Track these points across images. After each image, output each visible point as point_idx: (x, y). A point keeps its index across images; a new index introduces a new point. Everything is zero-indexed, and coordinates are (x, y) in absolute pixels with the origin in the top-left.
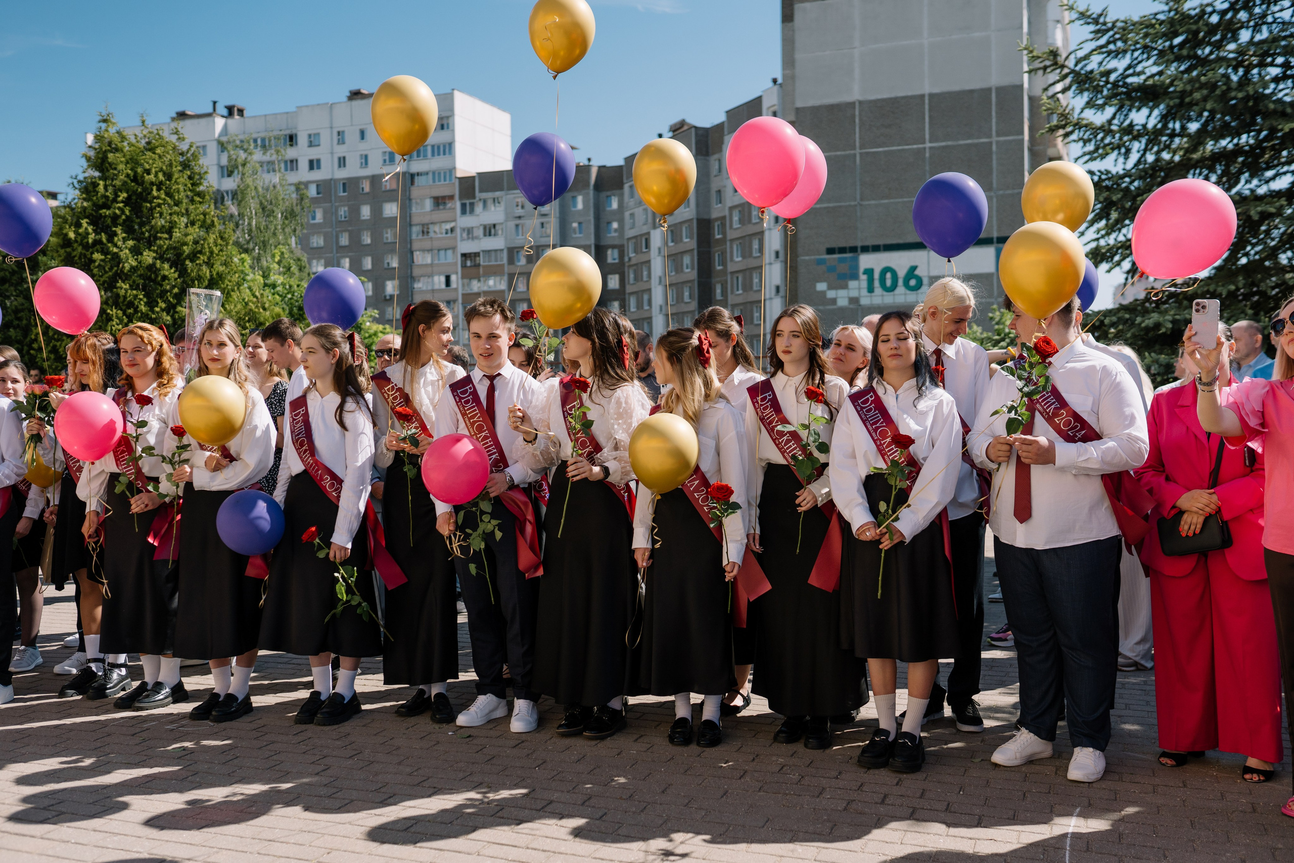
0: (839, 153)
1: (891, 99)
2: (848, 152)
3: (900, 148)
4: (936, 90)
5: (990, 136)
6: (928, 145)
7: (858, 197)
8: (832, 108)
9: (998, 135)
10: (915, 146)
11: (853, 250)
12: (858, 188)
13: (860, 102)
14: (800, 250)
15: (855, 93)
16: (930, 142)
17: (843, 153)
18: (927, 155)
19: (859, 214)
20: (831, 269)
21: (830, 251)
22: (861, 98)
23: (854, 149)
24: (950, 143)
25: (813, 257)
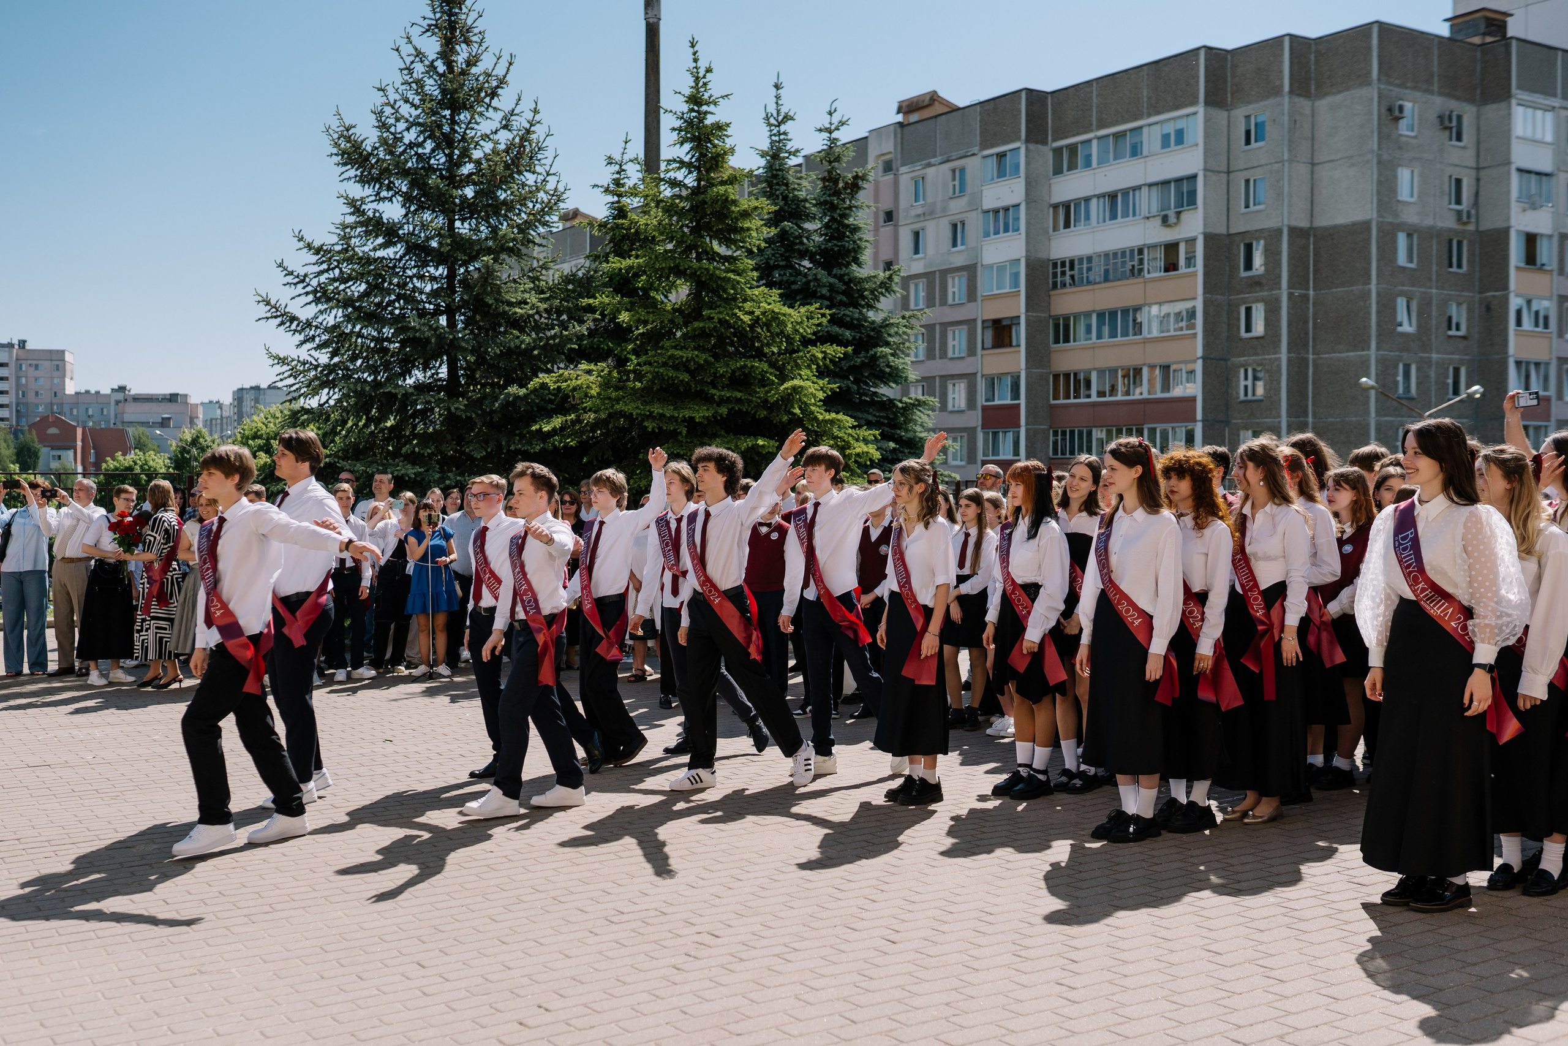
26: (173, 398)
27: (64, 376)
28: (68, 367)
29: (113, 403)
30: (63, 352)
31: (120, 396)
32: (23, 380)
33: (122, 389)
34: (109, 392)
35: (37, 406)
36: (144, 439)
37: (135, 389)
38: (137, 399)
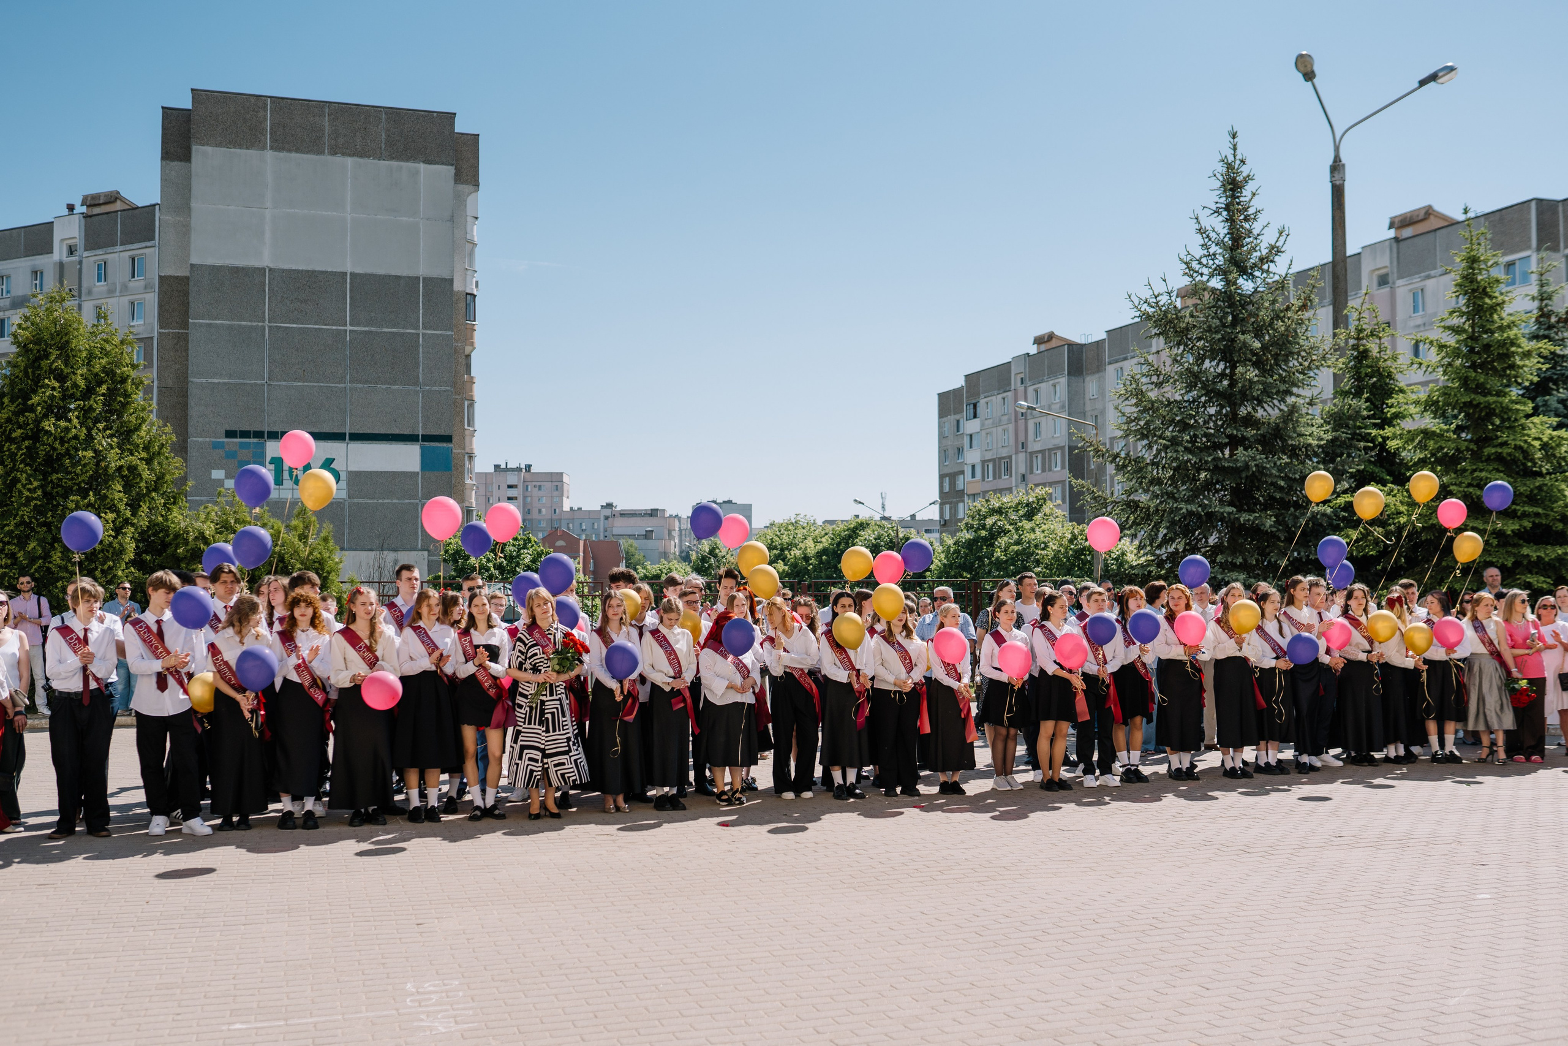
0: (244, 323)
1: (308, 271)
2: (255, 324)
3: (317, 327)
4: (359, 270)
5: (417, 328)
6: (349, 328)
7: (266, 376)
8: (235, 270)
9: (425, 328)
10: (334, 327)
11: (259, 434)
12: (266, 365)
13: (270, 270)
14: (191, 429)
15: (265, 259)
16: (351, 325)
17: (249, 324)
18: (348, 339)
19: (266, 395)
20: (231, 455)
21: (230, 434)
22: (272, 266)
23: (264, 321)
24: (373, 329)
25: (208, 439)
26: (653, 513)
27: (562, 495)
28: (565, 486)
29: (602, 518)
30: (561, 474)
31: (608, 512)
32: (529, 499)
33: (609, 505)
34: (599, 508)
35: (540, 521)
36: (632, 550)
37: (621, 505)
38: (623, 514)
